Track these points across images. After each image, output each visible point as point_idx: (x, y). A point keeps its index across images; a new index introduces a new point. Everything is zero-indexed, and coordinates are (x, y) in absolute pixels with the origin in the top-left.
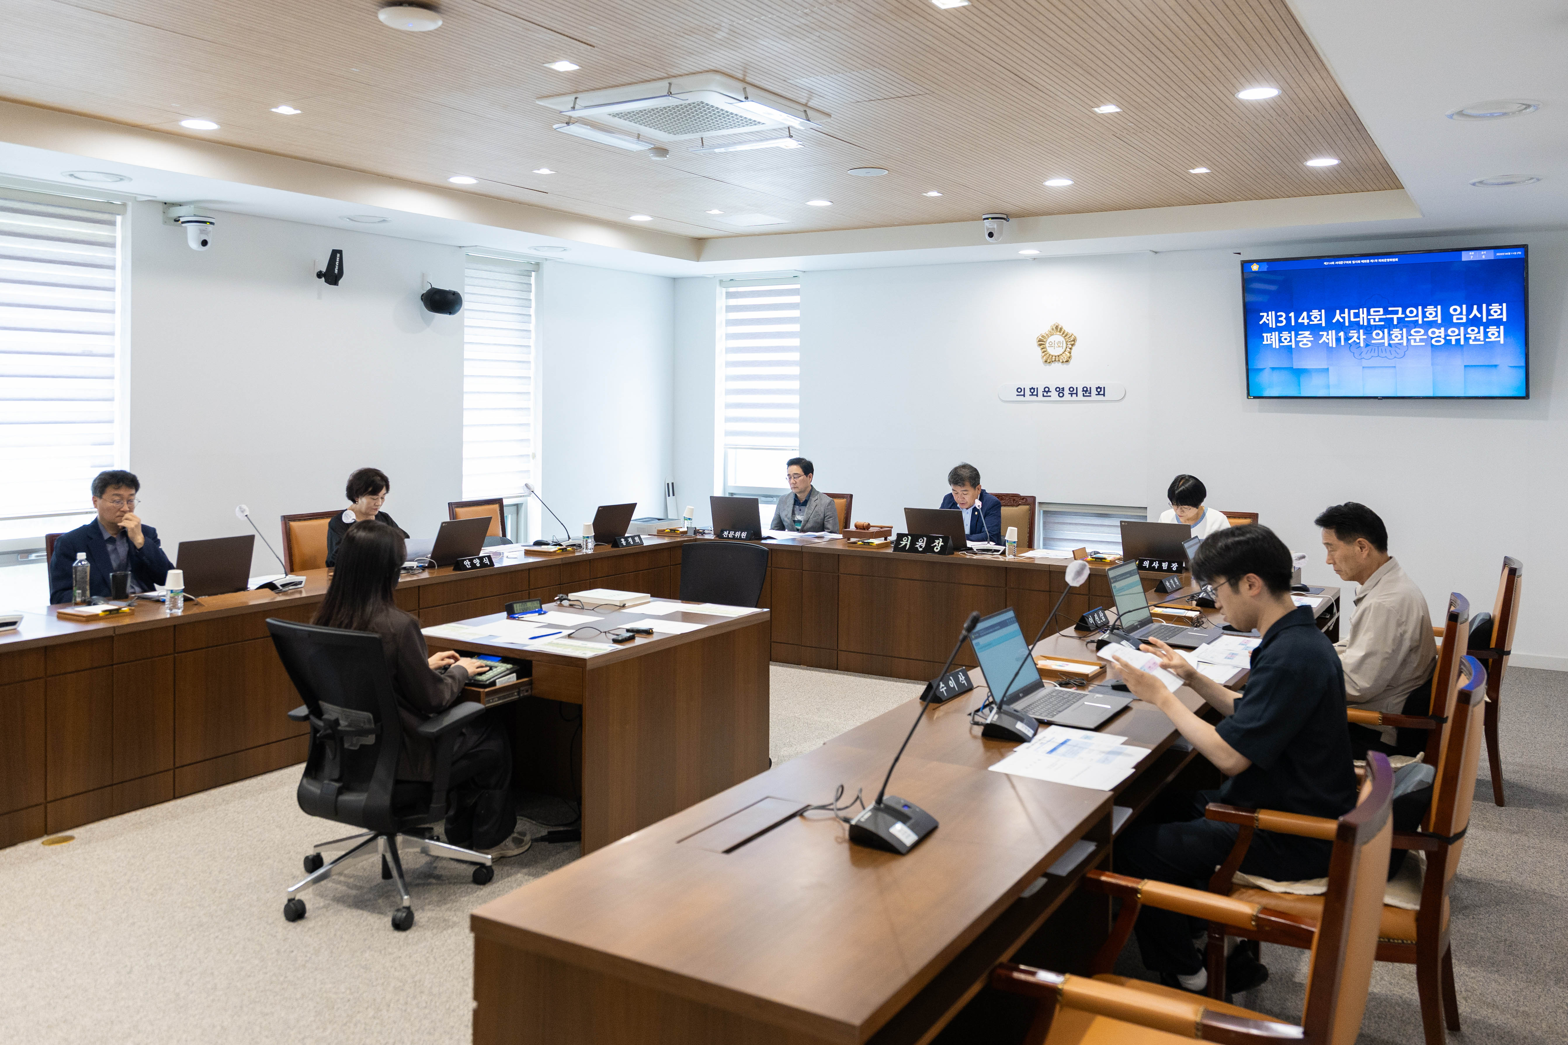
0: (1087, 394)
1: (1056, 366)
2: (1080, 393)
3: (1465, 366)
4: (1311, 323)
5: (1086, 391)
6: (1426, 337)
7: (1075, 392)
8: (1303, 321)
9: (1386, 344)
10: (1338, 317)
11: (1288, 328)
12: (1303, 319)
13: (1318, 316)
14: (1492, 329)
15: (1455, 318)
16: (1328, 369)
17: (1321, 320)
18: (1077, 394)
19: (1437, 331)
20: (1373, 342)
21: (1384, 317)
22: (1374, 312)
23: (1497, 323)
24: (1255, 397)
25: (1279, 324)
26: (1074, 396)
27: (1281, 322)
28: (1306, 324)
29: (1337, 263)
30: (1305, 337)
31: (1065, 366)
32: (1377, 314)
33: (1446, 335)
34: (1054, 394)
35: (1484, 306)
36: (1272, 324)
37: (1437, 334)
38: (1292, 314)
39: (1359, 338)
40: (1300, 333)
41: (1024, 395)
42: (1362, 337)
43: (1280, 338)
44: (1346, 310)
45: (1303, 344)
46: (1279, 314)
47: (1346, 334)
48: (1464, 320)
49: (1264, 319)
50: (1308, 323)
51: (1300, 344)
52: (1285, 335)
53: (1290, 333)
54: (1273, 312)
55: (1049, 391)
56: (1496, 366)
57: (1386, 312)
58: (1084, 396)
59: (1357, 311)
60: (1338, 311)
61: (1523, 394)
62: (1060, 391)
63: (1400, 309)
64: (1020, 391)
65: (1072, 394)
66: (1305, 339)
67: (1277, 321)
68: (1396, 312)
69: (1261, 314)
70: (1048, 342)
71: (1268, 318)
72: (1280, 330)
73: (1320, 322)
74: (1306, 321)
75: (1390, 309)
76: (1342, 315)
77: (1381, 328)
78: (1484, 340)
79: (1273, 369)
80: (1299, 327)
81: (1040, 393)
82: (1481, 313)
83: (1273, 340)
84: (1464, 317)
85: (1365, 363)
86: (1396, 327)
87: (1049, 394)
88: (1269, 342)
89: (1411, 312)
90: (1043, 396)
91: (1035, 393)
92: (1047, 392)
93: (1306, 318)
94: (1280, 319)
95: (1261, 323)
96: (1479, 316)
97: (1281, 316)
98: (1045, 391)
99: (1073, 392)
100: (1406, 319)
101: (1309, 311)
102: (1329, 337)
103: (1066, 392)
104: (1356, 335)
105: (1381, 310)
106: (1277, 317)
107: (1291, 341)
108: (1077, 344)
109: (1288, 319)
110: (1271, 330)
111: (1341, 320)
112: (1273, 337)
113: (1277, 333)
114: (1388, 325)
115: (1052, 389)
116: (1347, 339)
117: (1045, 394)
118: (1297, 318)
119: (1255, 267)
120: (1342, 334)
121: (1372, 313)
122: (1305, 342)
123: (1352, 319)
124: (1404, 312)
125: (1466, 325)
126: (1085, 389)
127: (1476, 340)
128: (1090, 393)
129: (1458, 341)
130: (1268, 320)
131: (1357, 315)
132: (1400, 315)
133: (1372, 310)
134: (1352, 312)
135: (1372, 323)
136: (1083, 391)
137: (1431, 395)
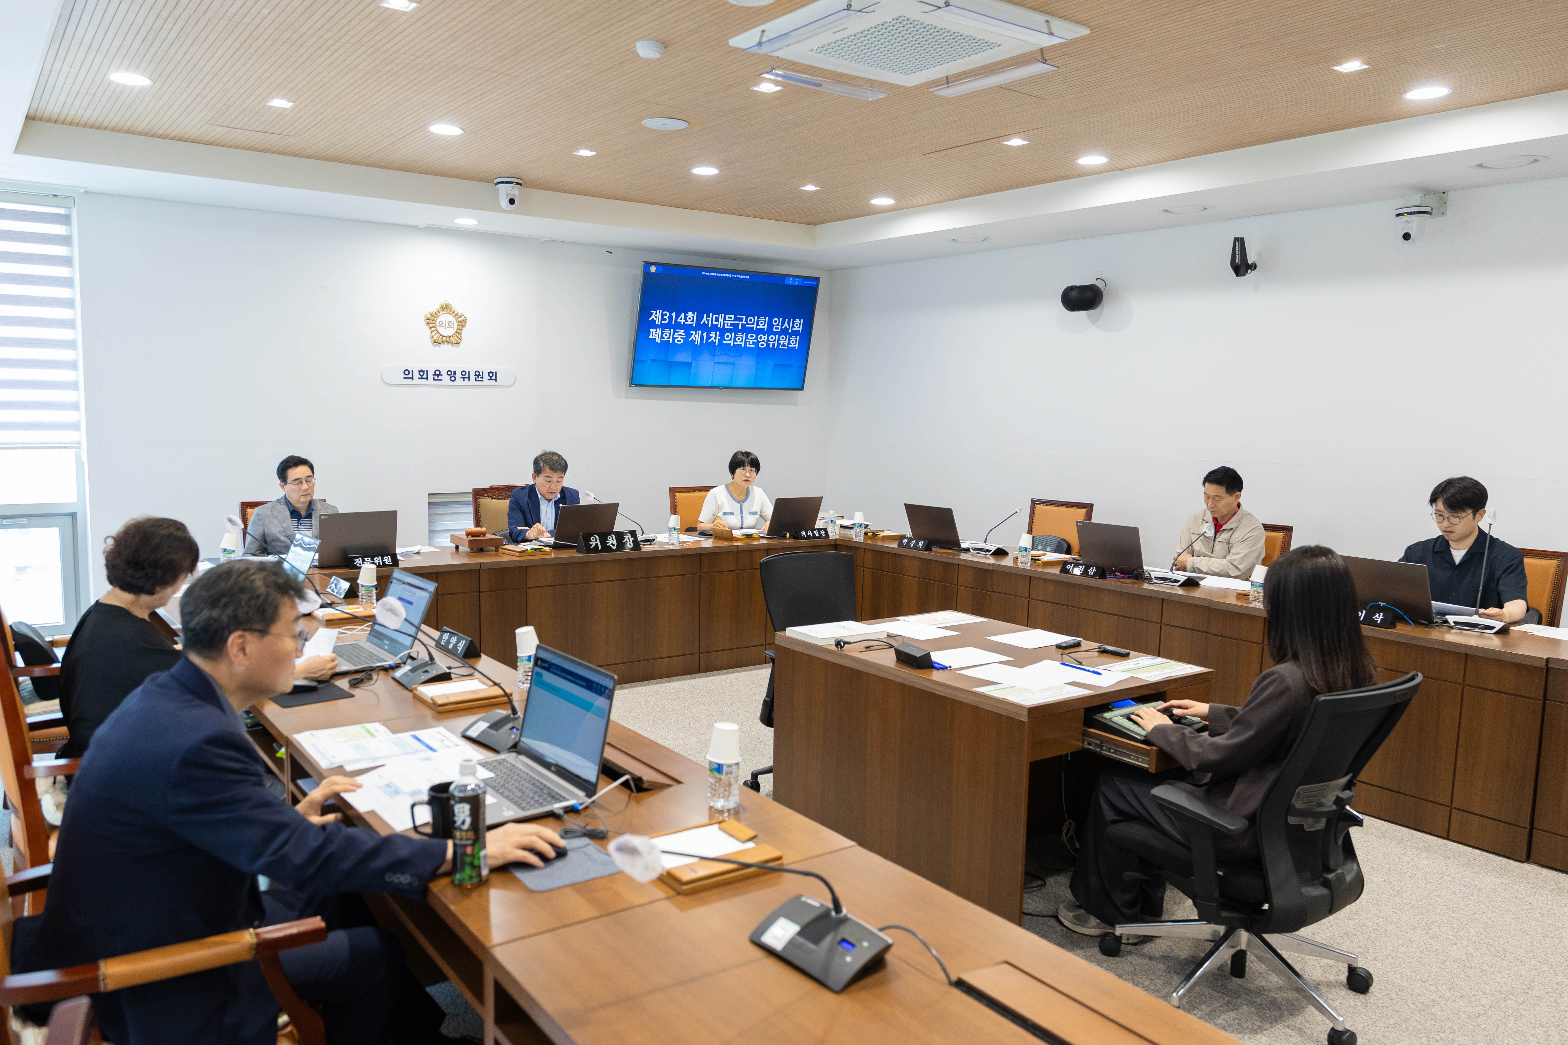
0: (480, 379)
1: (446, 347)
2: (472, 377)
3: (775, 365)
4: (686, 323)
5: (479, 375)
6: (756, 341)
7: (467, 376)
8: (680, 321)
9: (732, 345)
10: (704, 319)
11: (669, 326)
12: (681, 319)
13: (691, 318)
14: (793, 338)
15: (775, 327)
16: (690, 364)
17: (693, 321)
18: (469, 378)
19: (763, 337)
20: (724, 342)
21: (734, 322)
22: (729, 318)
23: (796, 333)
24: (637, 385)
25: (663, 322)
26: (466, 380)
27: (665, 320)
28: (682, 323)
29: (711, 274)
30: (680, 335)
31: (455, 348)
32: (730, 319)
33: (768, 340)
34: (445, 378)
35: (792, 319)
36: (658, 322)
37: (763, 339)
38: (674, 314)
39: (715, 338)
40: (677, 330)
41: (412, 378)
42: (718, 337)
43: (662, 333)
44: (711, 314)
45: (678, 341)
46: (664, 313)
47: (708, 335)
48: (779, 330)
49: (653, 316)
50: (684, 323)
51: (676, 341)
52: (666, 331)
53: (670, 330)
54: (661, 311)
55: (440, 374)
56: (791, 365)
57: (736, 319)
58: (476, 380)
59: (717, 316)
60: (705, 315)
61: (801, 387)
62: (452, 375)
63: (744, 317)
64: (408, 374)
65: (464, 378)
66: (680, 337)
67: (663, 319)
68: (741, 320)
69: (652, 311)
70: (438, 321)
71: (656, 316)
72: (663, 327)
73: (692, 323)
74: (683, 321)
75: (738, 316)
76: (708, 318)
77: (730, 331)
78: (788, 346)
79: (653, 360)
80: (678, 326)
81: (430, 377)
82: (789, 326)
83: (657, 335)
84: (780, 327)
85: (717, 359)
86: (740, 331)
87: (440, 377)
88: (654, 337)
89: (751, 320)
90: (434, 380)
91: (425, 376)
92: (438, 375)
93: (683, 318)
94: (665, 317)
95: (650, 319)
96: (788, 327)
97: (666, 315)
98: (435, 374)
99: (465, 376)
100: (747, 326)
101: (686, 313)
102: (696, 336)
103: (458, 375)
104: (714, 336)
105: (733, 316)
106: (663, 315)
107: (669, 338)
108: (467, 325)
109: (670, 317)
110: (656, 327)
111: (707, 323)
112: (657, 333)
113: (661, 329)
114: (735, 329)
115: (444, 372)
116: (708, 338)
117: (436, 377)
118: (677, 317)
119: (653, 269)
120: (705, 334)
121: (727, 319)
122: (679, 339)
123: (714, 323)
124: (746, 320)
125: (780, 334)
126: (477, 373)
127: (783, 345)
128: (482, 378)
129: (774, 345)
130: (656, 317)
131: (717, 319)
132: (744, 322)
133: (727, 316)
134: (715, 316)
135: (726, 327)
136: (476, 375)
137: (752, 386)
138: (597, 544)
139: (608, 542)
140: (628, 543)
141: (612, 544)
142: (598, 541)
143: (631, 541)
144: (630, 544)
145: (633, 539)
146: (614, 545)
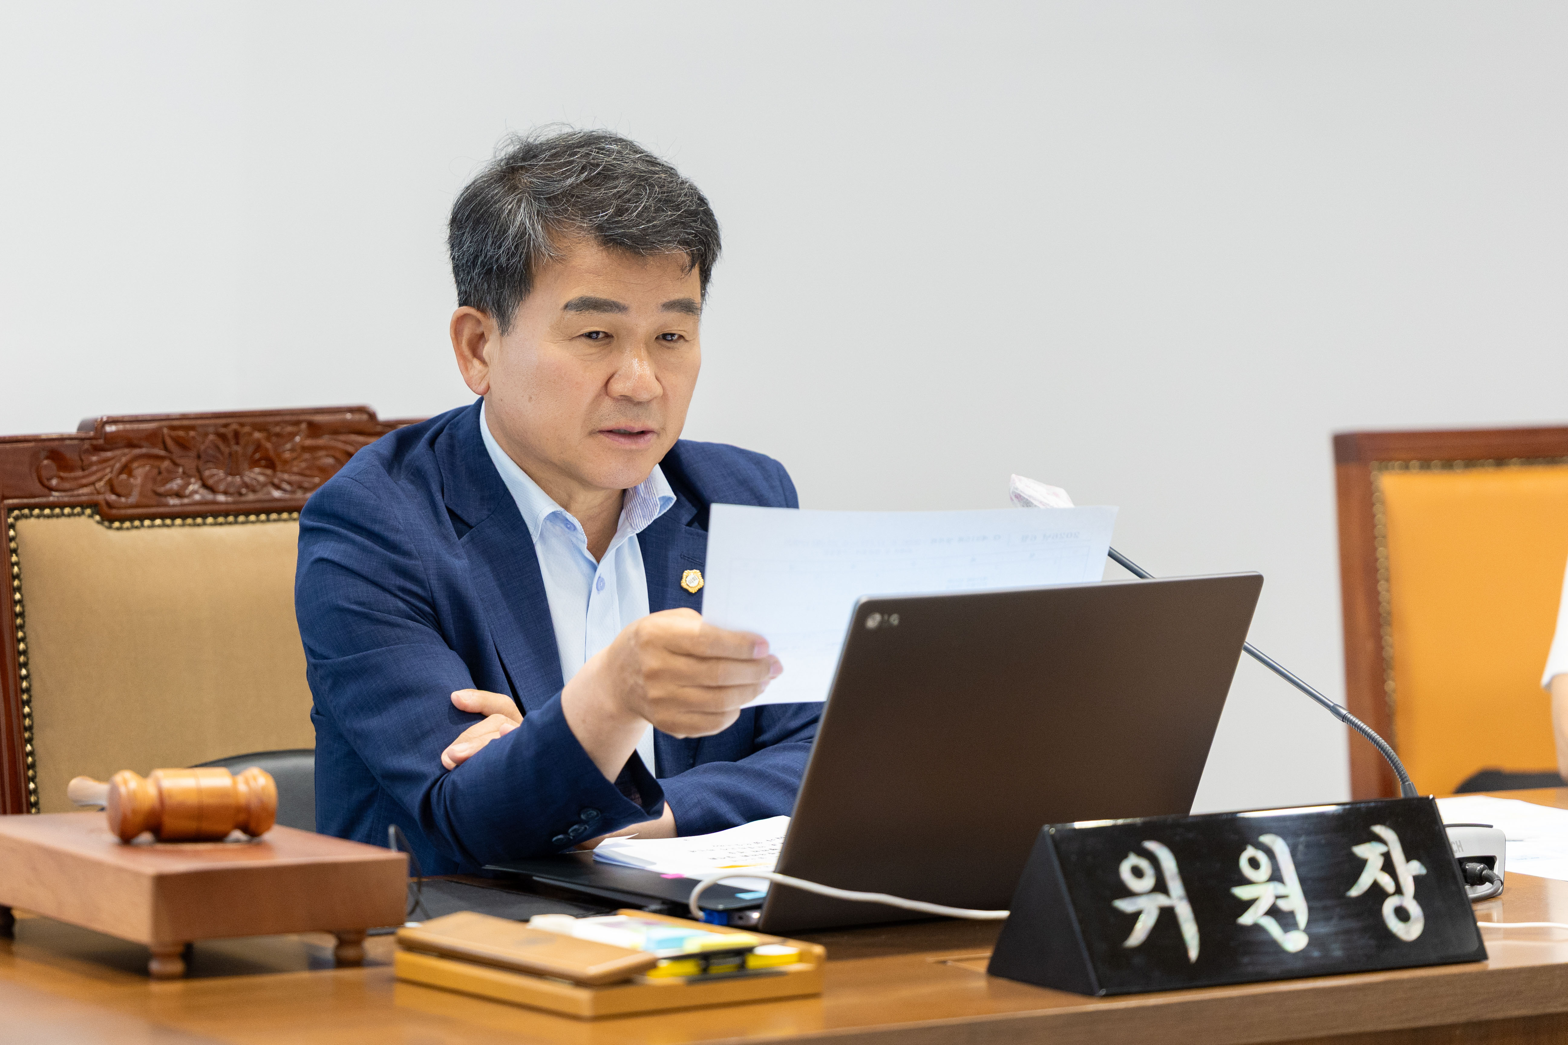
138: (1167, 916)
139: (1242, 892)
140: (1388, 908)
141: (1274, 912)
142: (1176, 886)
143: (1409, 887)
144: (1402, 914)
145: (1417, 867)
146: (1285, 919)
